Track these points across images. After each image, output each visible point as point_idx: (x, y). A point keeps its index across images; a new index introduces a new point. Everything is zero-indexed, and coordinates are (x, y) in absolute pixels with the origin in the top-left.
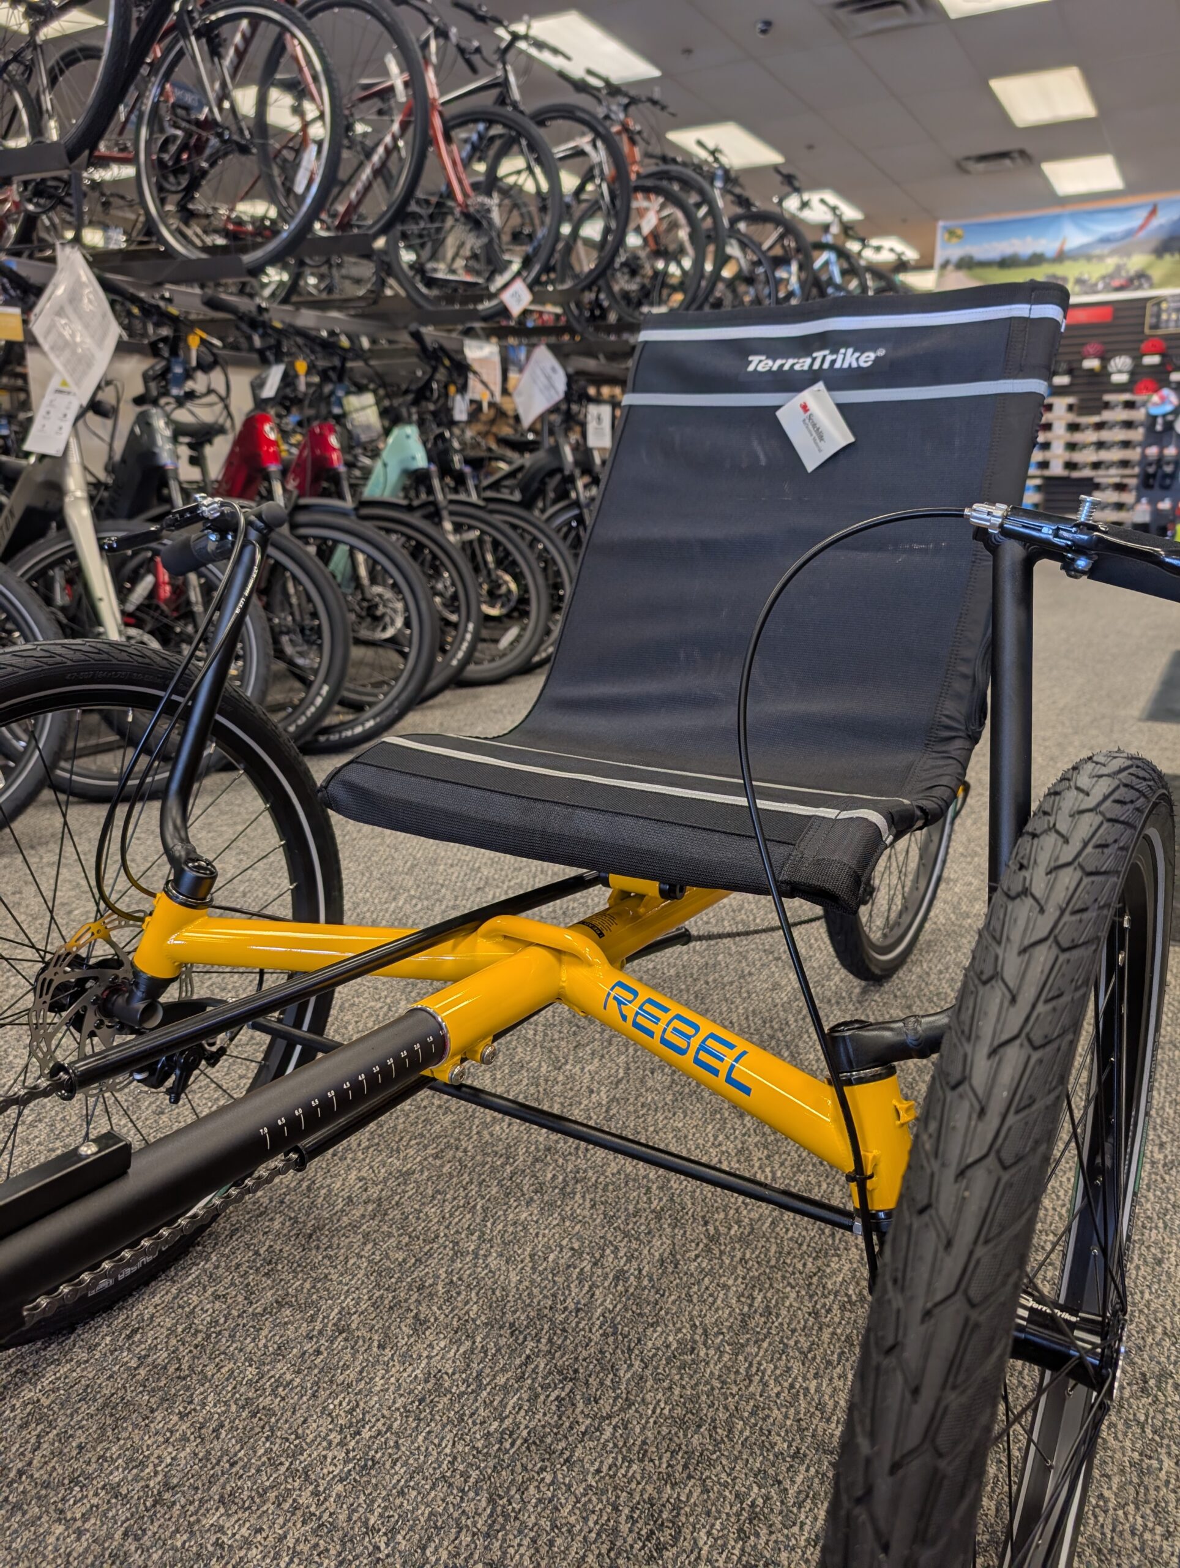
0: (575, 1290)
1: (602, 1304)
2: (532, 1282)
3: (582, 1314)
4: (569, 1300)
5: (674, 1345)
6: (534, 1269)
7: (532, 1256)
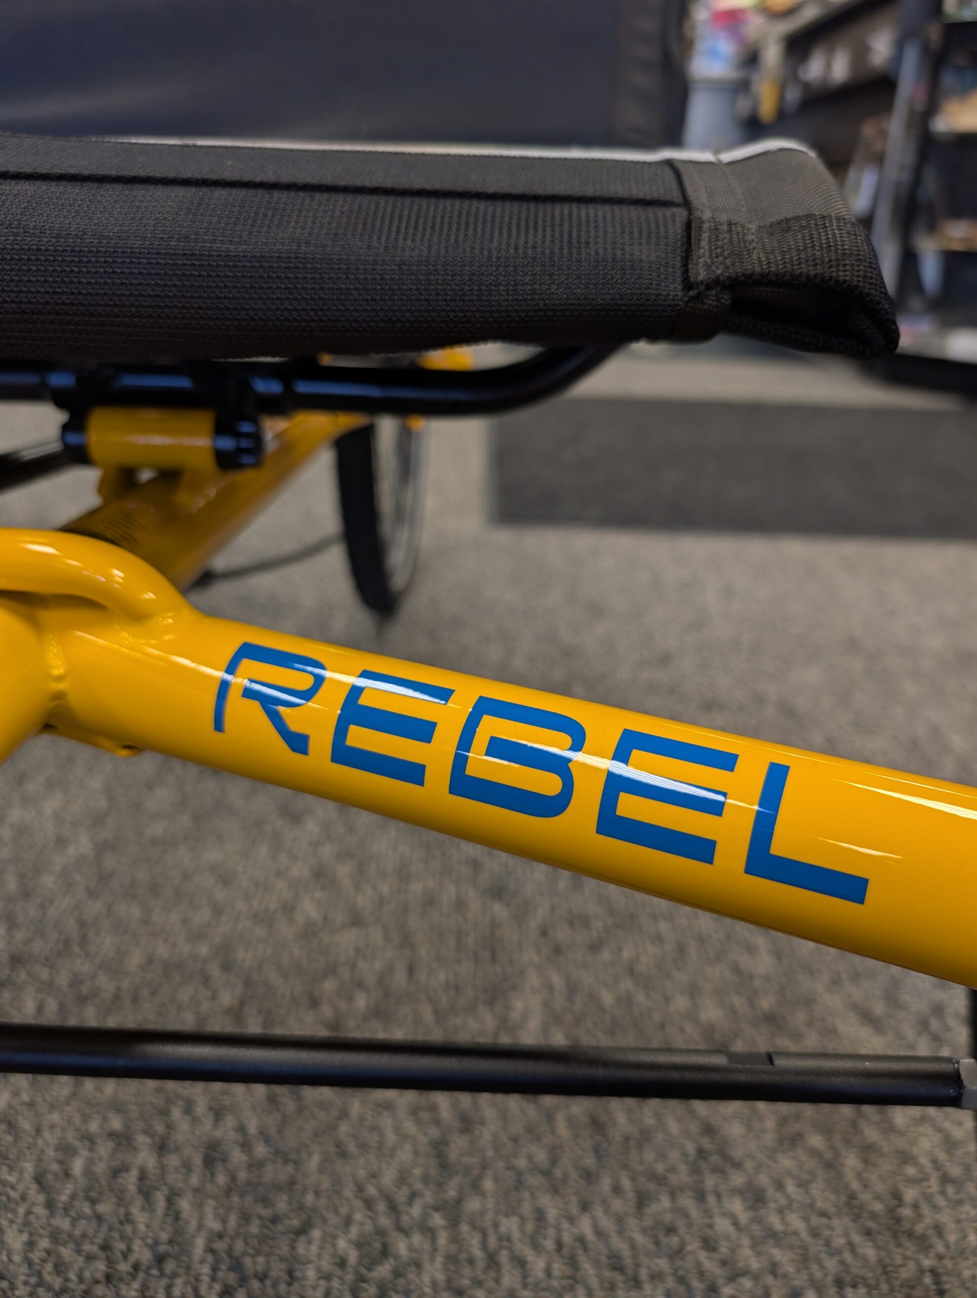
0: (140, 1218)
1: (200, 1227)
2: (55, 1236)
3: (170, 1266)
4: (137, 1245)
5: (353, 1257)
6: (50, 1205)
7: (39, 1179)
